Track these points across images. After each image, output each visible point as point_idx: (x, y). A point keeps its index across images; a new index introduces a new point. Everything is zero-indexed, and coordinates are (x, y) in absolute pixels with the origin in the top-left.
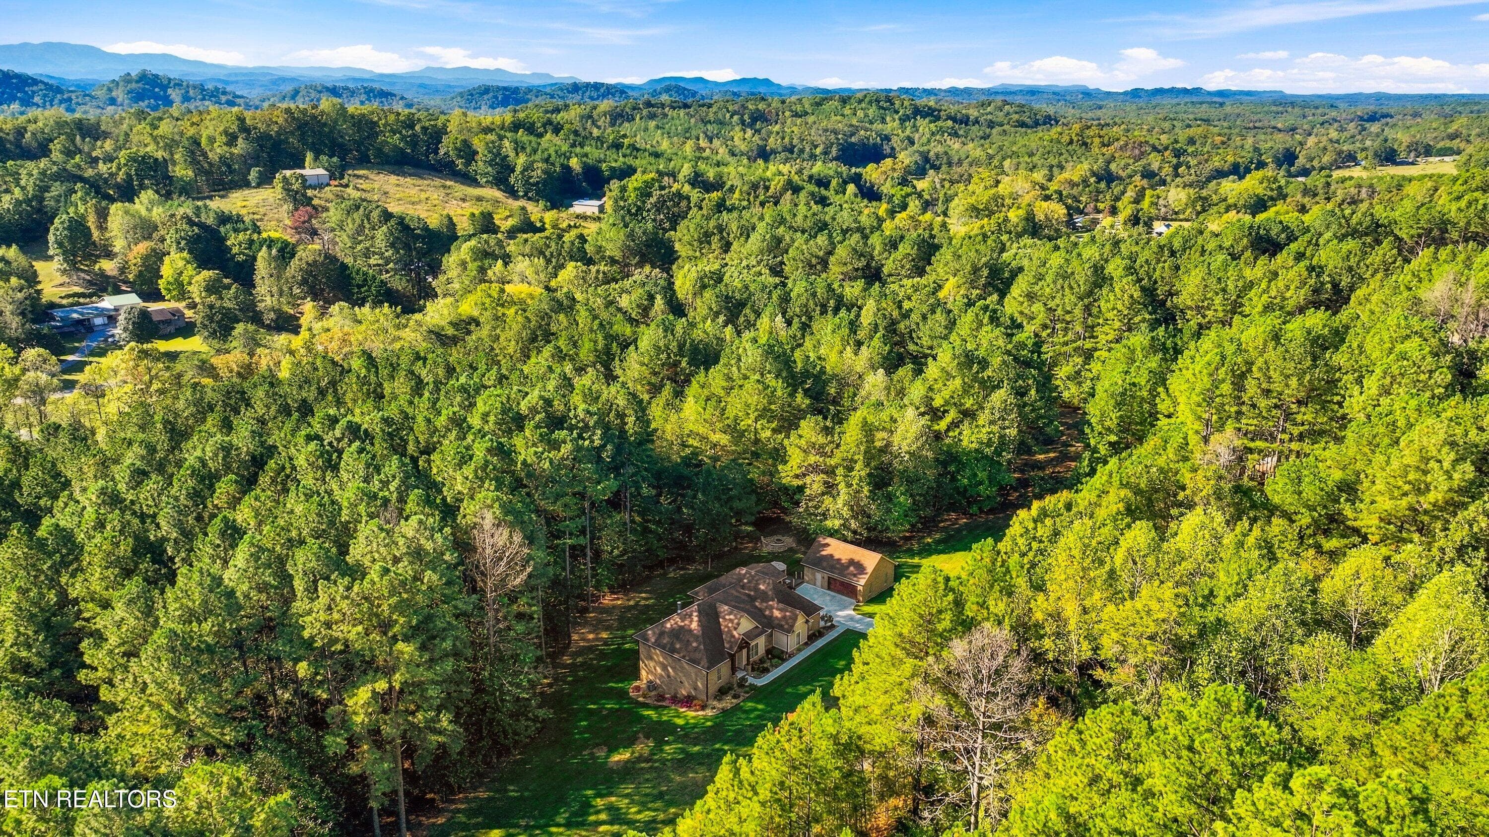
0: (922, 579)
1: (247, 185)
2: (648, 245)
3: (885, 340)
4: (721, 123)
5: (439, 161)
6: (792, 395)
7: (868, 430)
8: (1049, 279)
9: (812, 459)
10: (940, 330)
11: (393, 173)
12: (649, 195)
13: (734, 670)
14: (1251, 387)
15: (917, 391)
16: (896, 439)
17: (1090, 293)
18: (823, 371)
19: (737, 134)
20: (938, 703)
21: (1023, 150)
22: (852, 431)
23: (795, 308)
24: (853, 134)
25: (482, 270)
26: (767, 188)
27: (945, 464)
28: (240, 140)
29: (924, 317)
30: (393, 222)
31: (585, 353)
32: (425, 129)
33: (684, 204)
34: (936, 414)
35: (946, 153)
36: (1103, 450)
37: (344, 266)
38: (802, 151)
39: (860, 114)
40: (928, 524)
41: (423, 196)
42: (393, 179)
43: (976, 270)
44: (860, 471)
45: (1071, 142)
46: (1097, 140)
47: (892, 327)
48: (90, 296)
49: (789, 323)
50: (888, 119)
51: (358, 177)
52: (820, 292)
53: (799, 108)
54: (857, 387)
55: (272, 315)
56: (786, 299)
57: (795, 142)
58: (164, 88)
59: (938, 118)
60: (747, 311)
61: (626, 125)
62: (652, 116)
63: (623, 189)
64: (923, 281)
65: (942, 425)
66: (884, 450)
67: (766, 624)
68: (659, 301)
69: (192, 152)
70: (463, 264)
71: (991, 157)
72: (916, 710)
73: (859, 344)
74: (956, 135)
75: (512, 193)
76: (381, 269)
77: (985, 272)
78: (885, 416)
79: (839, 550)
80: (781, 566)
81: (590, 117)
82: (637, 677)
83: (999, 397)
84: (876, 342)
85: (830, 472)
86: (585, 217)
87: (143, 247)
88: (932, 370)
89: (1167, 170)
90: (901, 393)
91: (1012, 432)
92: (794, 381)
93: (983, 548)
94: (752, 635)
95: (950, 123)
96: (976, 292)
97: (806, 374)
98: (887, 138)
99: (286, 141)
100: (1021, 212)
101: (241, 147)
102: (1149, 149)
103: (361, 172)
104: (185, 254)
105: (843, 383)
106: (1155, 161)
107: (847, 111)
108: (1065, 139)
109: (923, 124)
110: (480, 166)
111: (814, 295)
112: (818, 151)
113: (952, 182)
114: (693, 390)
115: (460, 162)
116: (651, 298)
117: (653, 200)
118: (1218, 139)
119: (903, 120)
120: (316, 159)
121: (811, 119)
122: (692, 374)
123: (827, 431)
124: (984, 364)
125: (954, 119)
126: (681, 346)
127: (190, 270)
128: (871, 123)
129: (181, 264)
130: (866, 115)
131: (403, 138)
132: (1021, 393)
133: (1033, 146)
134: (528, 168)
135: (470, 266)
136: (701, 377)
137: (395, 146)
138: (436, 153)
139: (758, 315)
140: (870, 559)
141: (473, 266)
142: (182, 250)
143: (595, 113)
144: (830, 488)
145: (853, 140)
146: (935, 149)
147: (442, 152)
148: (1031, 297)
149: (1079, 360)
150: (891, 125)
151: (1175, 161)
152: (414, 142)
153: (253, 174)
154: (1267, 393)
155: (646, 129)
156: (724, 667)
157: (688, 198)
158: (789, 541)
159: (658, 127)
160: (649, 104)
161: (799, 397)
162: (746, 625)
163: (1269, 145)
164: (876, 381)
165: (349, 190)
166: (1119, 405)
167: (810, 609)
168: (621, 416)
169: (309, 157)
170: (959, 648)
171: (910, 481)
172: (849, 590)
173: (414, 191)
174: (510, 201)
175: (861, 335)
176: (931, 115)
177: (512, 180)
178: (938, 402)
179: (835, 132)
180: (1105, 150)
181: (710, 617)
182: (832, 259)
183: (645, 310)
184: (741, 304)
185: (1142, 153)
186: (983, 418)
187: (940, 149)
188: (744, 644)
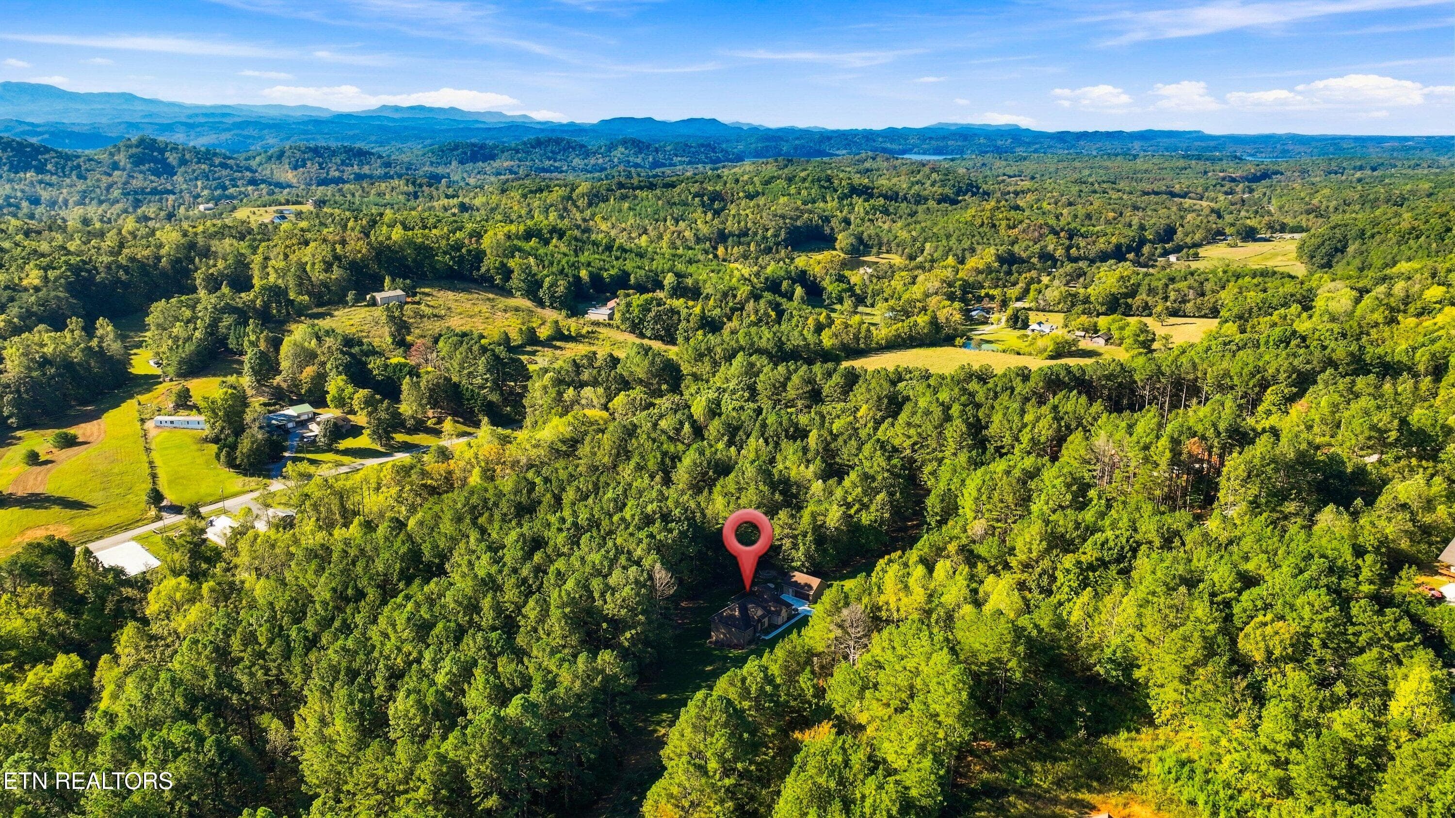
0: (834, 589)
1: (345, 304)
2: (663, 369)
3: (824, 461)
4: (685, 204)
5: (482, 276)
6: (773, 493)
7: (814, 516)
8: (919, 414)
9: (786, 531)
10: (854, 451)
11: (449, 289)
12: (649, 310)
13: (755, 632)
14: (996, 495)
15: (839, 493)
16: (828, 520)
17: (941, 425)
18: (789, 479)
19: (698, 214)
20: (839, 632)
21: (942, 232)
22: (806, 516)
23: (770, 432)
24: (799, 217)
25: (560, 394)
26: (735, 296)
27: (853, 532)
28: (335, 267)
29: (845, 442)
30: (489, 354)
31: (652, 465)
32: (469, 251)
33: (675, 317)
34: (849, 506)
35: (877, 235)
36: (933, 524)
37: (456, 386)
38: (755, 234)
39: (804, 193)
40: (845, 564)
41: (477, 310)
42: (450, 295)
43: (880, 399)
44: (809, 537)
45: (982, 225)
46: (1004, 223)
47: (827, 448)
48: (275, 404)
49: (767, 442)
50: (828, 198)
51: (428, 295)
52: (785, 422)
53: (751, 188)
54: (808, 488)
55: (412, 422)
56: (764, 425)
57: (749, 225)
58: (162, 151)
59: (871, 196)
60: (741, 433)
61: (602, 205)
62: (624, 198)
63: (629, 305)
64: (848, 405)
65: (852, 511)
66: (821, 526)
67: (768, 612)
68: (687, 426)
69: (299, 277)
70: (545, 388)
71: (915, 240)
72: (832, 636)
73: (808, 461)
74: (886, 212)
75: (541, 303)
76: (482, 387)
77: (886, 401)
78: (822, 508)
79: (800, 578)
80: (772, 586)
81: (570, 198)
82: (710, 637)
83: (881, 497)
84: (818, 461)
85: (795, 537)
86: (597, 324)
87: (309, 371)
88: (847, 482)
89: (1059, 253)
90: (831, 493)
91: (887, 515)
92: (774, 486)
93: (861, 577)
94: (763, 616)
95: (882, 201)
96: (880, 414)
97: (780, 482)
98: (827, 220)
99: (367, 266)
100: (927, 318)
101: (337, 273)
102: (1046, 231)
103: (427, 290)
104: (344, 377)
105: (798, 485)
106: (1050, 243)
107: (793, 190)
108: (978, 222)
109: (860, 205)
110: (515, 281)
111: (781, 424)
112: (769, 233)
113: (879, 278)
114: (718, 488)
115: (498, 280)
116: (681, 423)
117: (652, 314)
118: (1111, 215)
119: (841, 199)
120: (393, 280)
121: (762, 200)
122: (716, 480)
123: (793, 516)
124: (874, 479)
125: (886, 197)
126: (709, 463)
127: (350, 389)
128: (814, 202)
129: (341, 384)
130: (809, 194)
131: (452, 258)
132: (891, 494)
133: (951, 228)
134: (554, 284)
135: (550, 390)
136: (721, 481)
137: (446, 264)
138: (478, 269)
139: (748, 436)
140: (815, 582)
141: (553, 392)
142: (340, 373)
143: (574, 196)
144: (795, 546)
145: (799, 223)
146: (869, 231)
147: (483, 270)
148: (909, 424)
149: (935, 464)
150: (832, 204)
151: (1067, 242)
152: (461, 260)
153: (350, 296)
154: (1002, 501)
155: (620, 211)
156: (750, 631)
157: (678, 313)
158: (774, 573)
159: (630, 209)
160: (621, 186)
161: (777, 496)
162: (760, 612)
163: (1153, 221)
164: (817, 486)
165: (422, 307)
166: (942, 501)
167: (789, 605)
168: (693, 513)
169: (387, 280)
170: (845, 612)
171: (835, 541)
172: (806, 597)
173: (468, 305)
174: (539, 310)
175: (810, 456)
176: (865, 193)
177: (541, 294)
178: (850, 499)
179: (783, 217)
180: (1010, 232)
181: (744, 610)
182: (789, 384)
183: (678, 431)
184: (737, 429)
185: (1041, 235)
186: (873, 508)
187: (872, 231)
188: (759, 620)
